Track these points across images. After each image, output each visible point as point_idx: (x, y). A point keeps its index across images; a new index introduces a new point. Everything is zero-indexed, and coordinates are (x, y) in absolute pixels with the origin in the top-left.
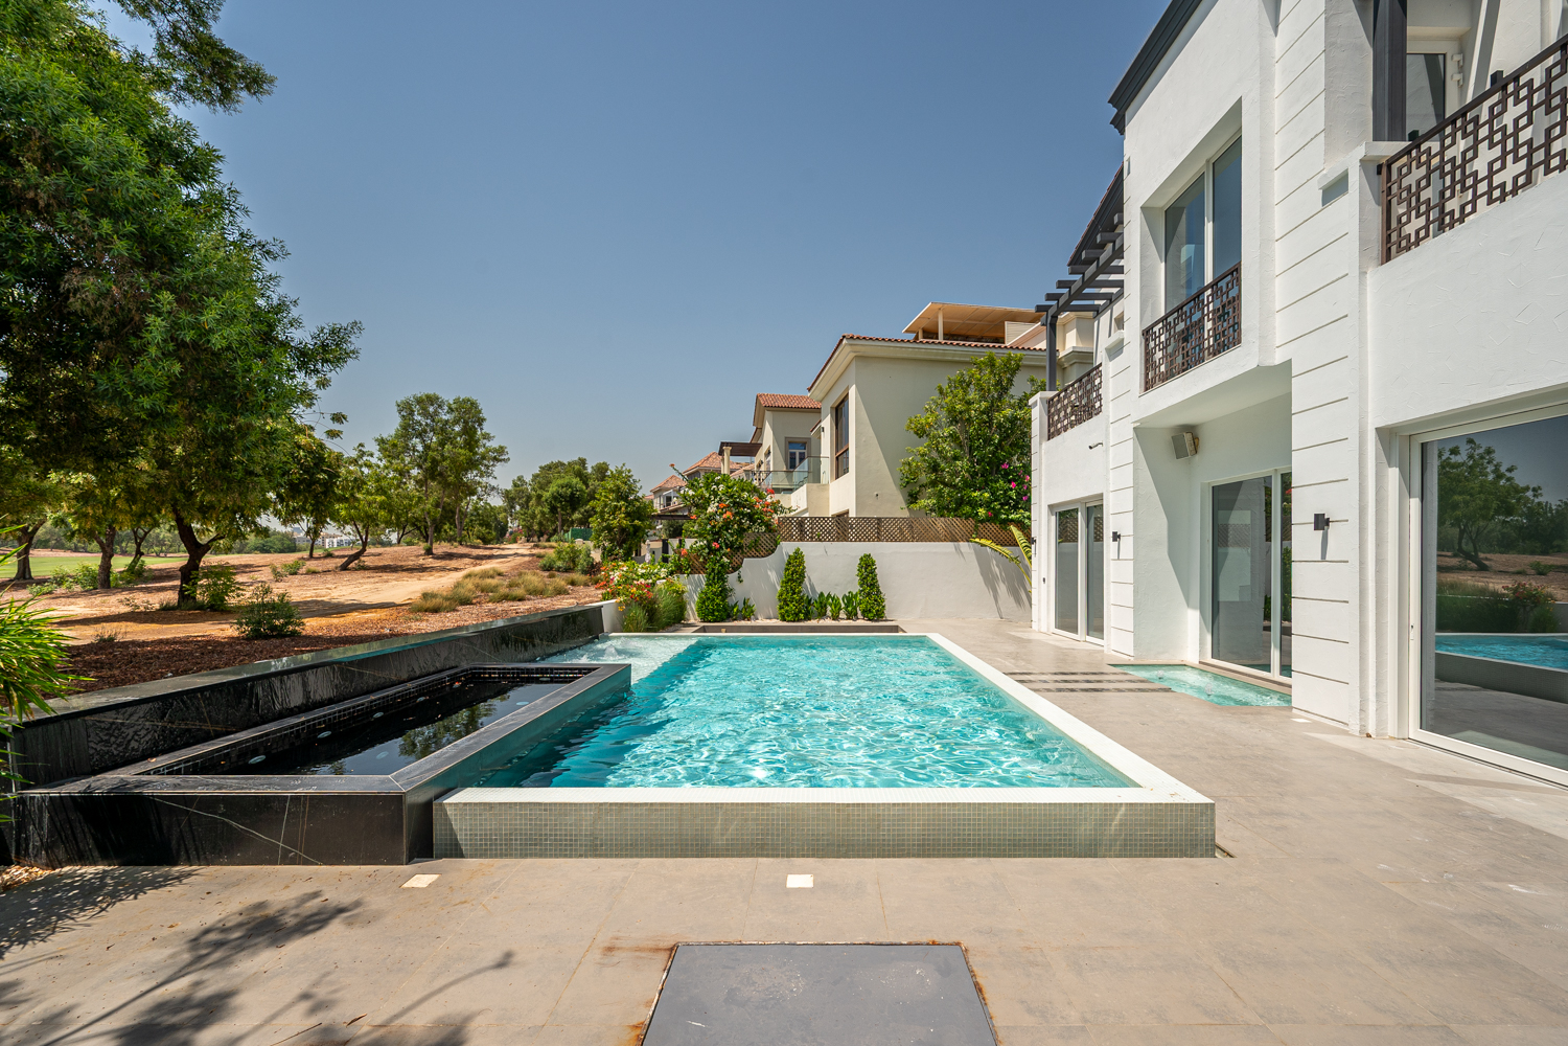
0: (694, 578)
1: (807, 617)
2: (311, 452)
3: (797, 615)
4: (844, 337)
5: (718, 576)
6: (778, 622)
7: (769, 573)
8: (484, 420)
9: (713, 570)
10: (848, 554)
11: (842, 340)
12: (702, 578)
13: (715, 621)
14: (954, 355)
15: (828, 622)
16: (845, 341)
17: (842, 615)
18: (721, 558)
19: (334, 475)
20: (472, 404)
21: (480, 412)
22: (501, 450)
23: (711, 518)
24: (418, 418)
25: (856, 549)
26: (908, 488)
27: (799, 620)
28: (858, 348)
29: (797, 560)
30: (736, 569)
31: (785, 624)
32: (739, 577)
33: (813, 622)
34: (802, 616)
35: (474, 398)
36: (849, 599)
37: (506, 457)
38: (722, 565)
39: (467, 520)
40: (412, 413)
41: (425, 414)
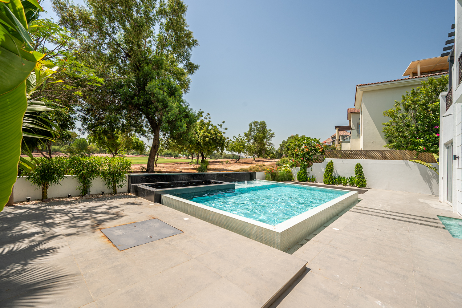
0: (297, 168)
1: (333, 183)
2: (220, 137)
3: (329, 182)
4: (357, 86)
5: (304, 168)
6: (323, 184)
7: (322, 168)
8: (266, 126)
9: (302, 166)
10: (351, 163)
11: (357, 87)
12: (299, 168)
13: (302, 181)
14: (415, 82)
15: (342, 186)
16: (358, 87)
17: (348, 184)
18: (304, 162)
19: (224, 142)
20: (264, 122)
21: (266, 124)
22: (273, 134)
23: (303, 150)
24: (253, 127)
25: (355, 162)
26: (389, 139)
27: (330, 184)
28: (364, 89)
29: (331, 164)
30: (310, 166)
31: (325, 185)
32: (311, 169)
33: (336, 186)
34: (331, 183)
35: (264, 121)
36: (351, 179)
37: (274, 135)
38: (305, 165)
39: (268, 152)
40: (252, 126)
41: (255, 126)
